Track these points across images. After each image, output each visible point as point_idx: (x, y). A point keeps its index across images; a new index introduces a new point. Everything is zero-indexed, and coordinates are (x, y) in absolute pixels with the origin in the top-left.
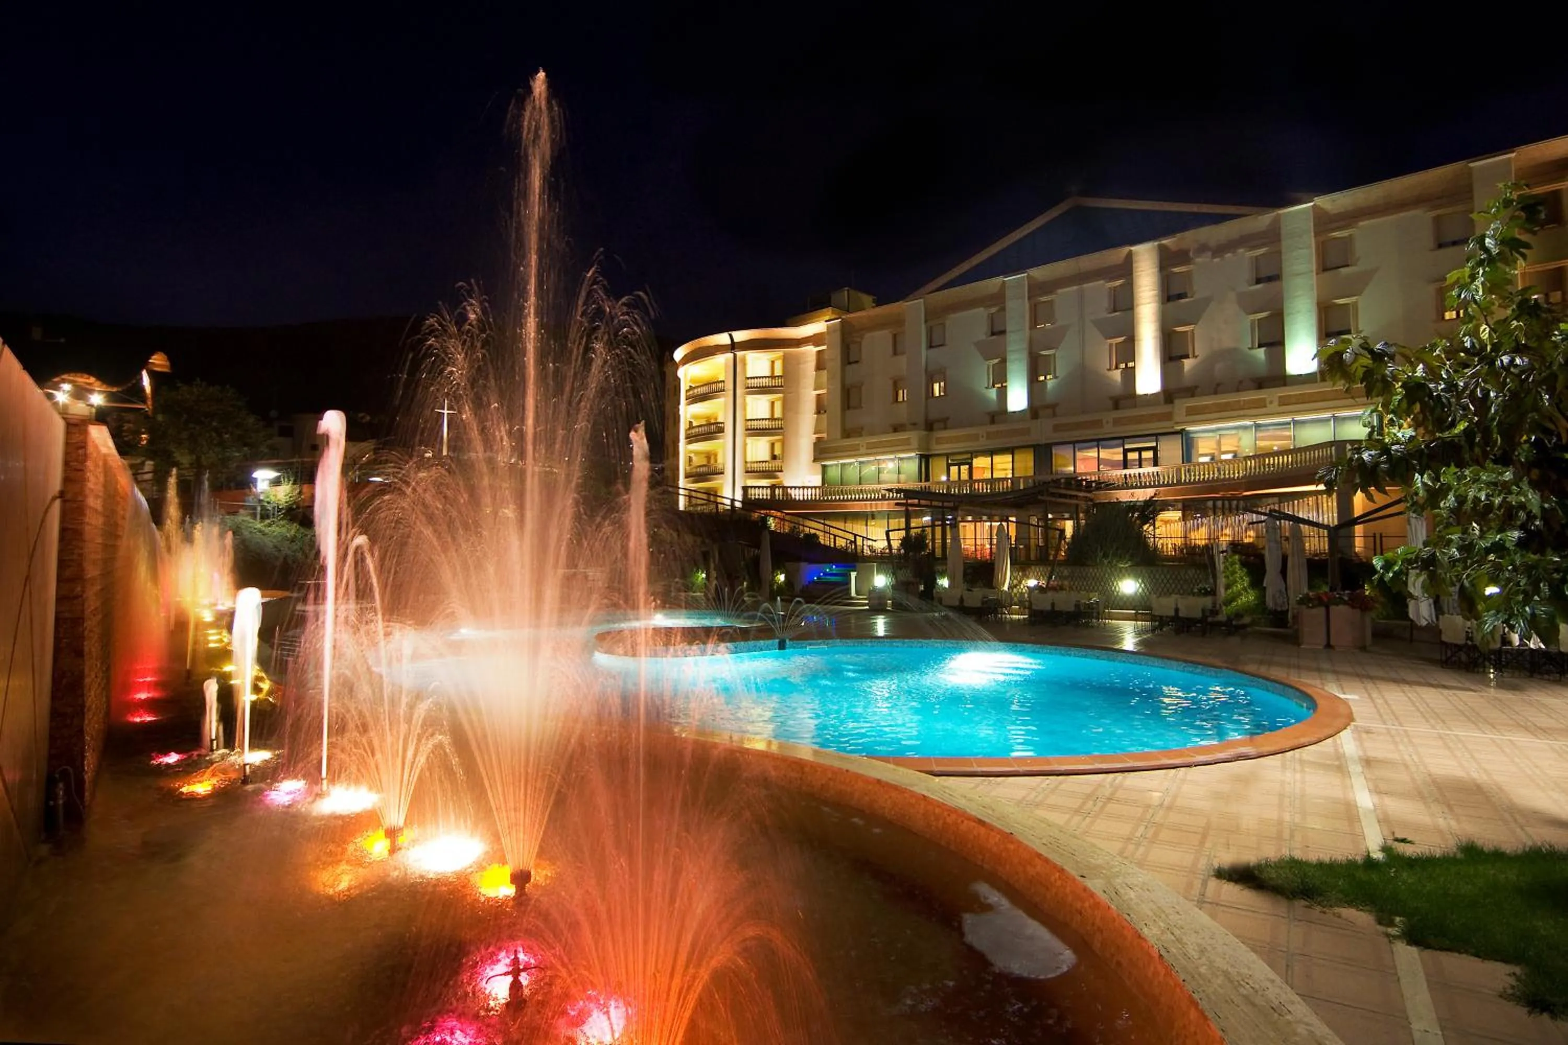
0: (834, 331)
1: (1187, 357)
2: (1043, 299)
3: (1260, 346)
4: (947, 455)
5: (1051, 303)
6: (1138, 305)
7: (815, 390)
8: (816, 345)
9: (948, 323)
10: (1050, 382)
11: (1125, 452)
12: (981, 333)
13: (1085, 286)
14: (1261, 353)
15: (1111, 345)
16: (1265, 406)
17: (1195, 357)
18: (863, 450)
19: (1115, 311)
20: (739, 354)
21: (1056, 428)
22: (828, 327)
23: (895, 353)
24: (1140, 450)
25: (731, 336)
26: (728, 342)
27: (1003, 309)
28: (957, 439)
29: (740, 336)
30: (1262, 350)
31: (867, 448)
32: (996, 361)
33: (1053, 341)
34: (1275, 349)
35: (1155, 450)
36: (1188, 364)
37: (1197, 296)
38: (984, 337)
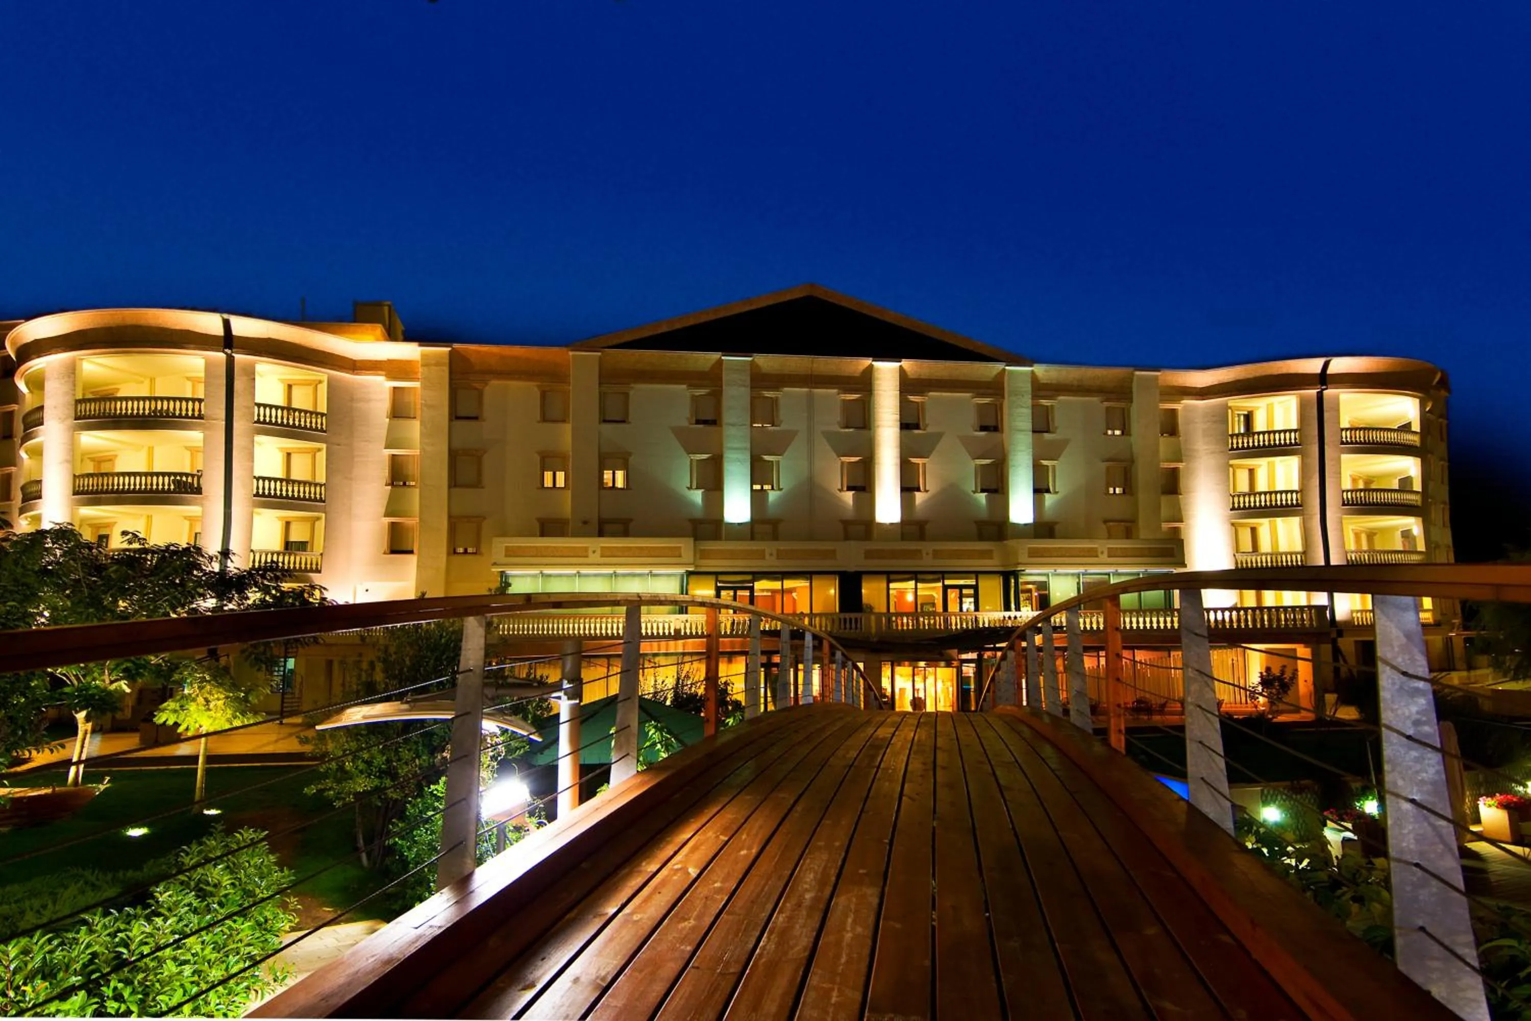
0: (437, 364)
1: (918, 490)
2: (768, 394)
3: (983, 491)
4: (716, 574)
5: (774, 402)
6: (878, 426)
7: (386, 448)
8: (391, 376)
9: (631, 393)
10: (773, 496)
11: (946, 588)
12: (682, 416)
13: (817, 391)
14: (982, 497)
15: (842, 463)
16: (1097, 556)
17: (926, 491)
18: (593, 558)
19: (847, 427)
20: (239, 358)
21: (869, 554)
22: (423, 356)
23: (544, 419)
24: (961, 587)
25: (227, 325)
26: (219, 331)
27: (717, 395)
28: (732, 555)
29: (244, 326)
30: (984, 495)
31: (602, 556)
32: (705, 456)
33: (780, 445)
34: (999, 496)
35: (976, 588)
36: (919, 497)
37: (930, 430)
38: (684, 423)
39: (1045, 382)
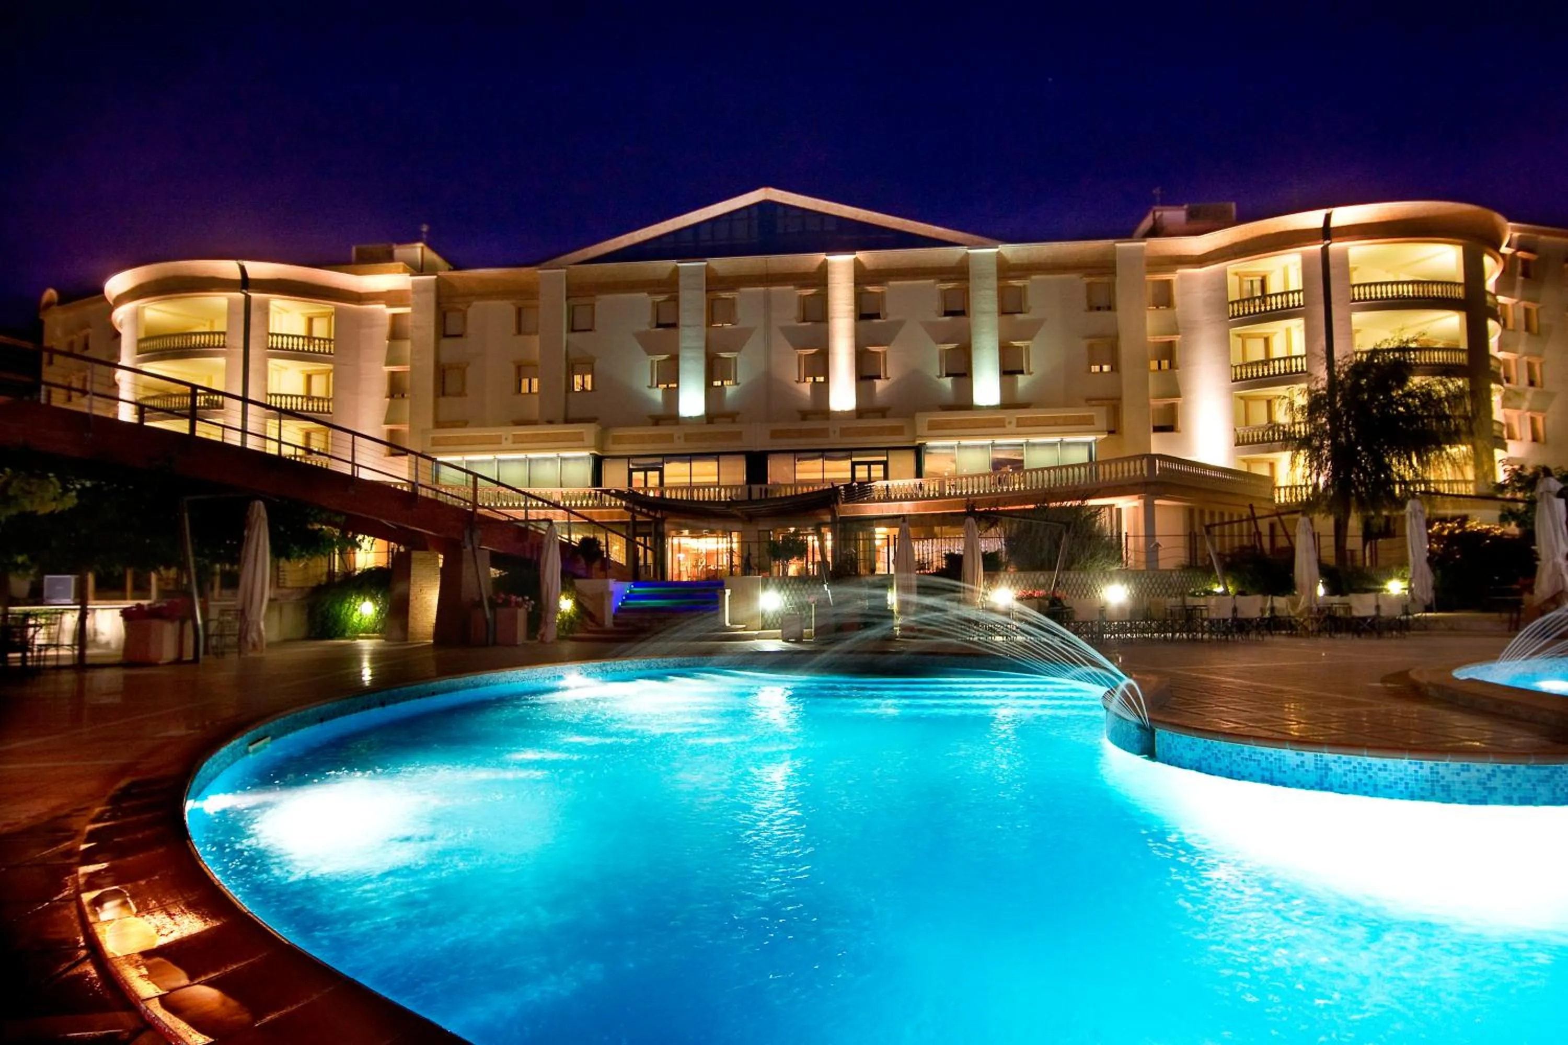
0: (426, 290)
1: (879, 377)
2: (724, 295)
3: (948, 375)
4: (629, 458)
5: (732, 302)
6: (832, 318)
7: (386, 365)
8: (390, 305)
9: (597, 304)
10: (730, 389)
11: (854, 464)
12: (644, 323)
13: (774, 289)
14: (948, 382)
15: (800, 356)
17: (887, 378)
18: (505, 444)
19: (804, 321)
20: (255, 296)
22: (414, 284)
23: (520, 331)
24: (869, 464)
25: (243, 270)
26: (237, 275)
27: (675, 299)
28: (642, 440)
29: (258, 269)
30: (949, 379)
31: (514, 443)
32: (665, 357)
33: (737, 342)
34: (963, 380)
35: (885, 464)
36: (880, 385)
37: (891, 318)
38: (645, 327)
39: (1014, 262)
